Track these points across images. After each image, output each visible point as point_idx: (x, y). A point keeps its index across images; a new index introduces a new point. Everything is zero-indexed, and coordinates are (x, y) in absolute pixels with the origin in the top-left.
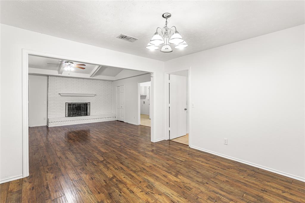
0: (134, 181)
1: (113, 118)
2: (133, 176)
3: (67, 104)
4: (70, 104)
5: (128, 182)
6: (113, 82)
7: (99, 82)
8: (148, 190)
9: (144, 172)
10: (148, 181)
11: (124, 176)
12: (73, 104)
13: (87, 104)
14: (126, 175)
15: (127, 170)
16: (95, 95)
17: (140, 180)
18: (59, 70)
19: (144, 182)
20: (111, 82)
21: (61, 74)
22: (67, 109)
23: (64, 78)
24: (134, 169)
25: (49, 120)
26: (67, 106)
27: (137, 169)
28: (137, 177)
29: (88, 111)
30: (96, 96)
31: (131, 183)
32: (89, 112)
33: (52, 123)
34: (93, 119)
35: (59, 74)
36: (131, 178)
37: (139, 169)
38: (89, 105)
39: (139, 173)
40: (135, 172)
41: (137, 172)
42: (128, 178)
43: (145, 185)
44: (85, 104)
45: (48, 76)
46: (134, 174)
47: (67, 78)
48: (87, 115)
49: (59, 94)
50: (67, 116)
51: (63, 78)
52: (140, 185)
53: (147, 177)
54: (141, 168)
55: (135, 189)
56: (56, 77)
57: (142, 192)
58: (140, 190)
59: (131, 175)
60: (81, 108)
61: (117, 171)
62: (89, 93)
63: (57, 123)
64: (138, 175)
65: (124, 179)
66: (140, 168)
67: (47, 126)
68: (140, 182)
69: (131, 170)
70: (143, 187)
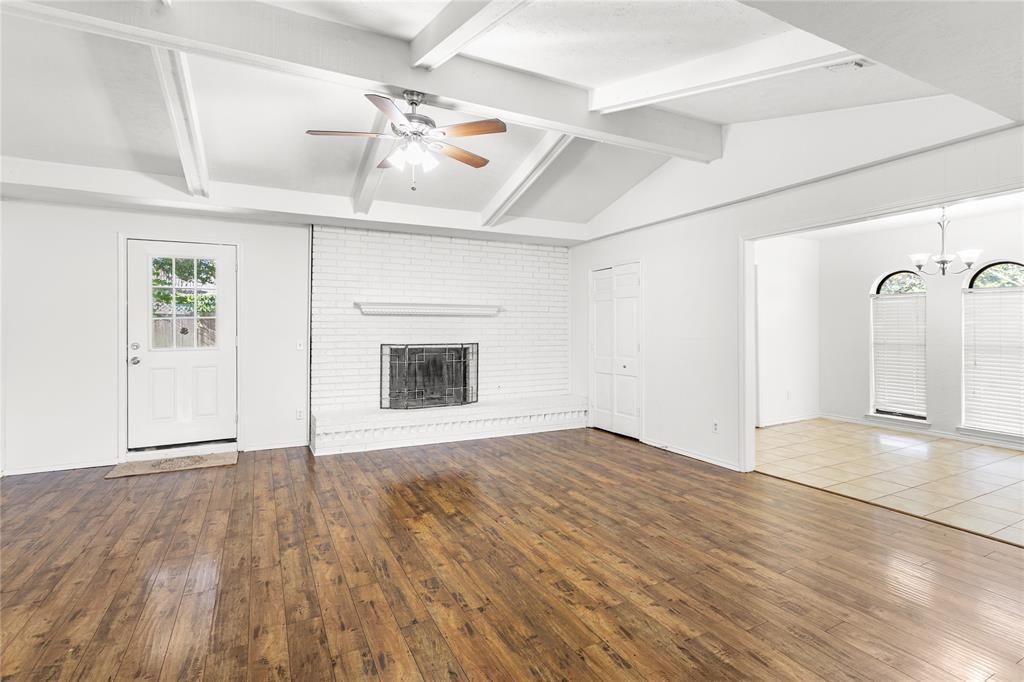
1: (575, 415)
3: (387, 351)
4: (396, 350)
6: (570, 251)
7: (514, 251)
12: (413, 352)
13: (466, 349)
16: (499, 311)
18: (355, 194)
20: (565, 250)
21: (366, 212)
22: (387, 371)
23: (375, 234)
25: (318, 424)
26: (387, 360)
29: (472, 382)
30: (501, 314)
32: (475, 388)
33: (326, 439)
34: (494, 420)
35: (355, 212)
38: (475, 356)
44: (456, 350)
45: (312, 225)
47: (387, 235)
48: (464, 399)
49: (357, 305)
50: (386, 403)
51: (370, 233)
56: (343, 231)
60: (441, 368)
62: (473, 302)
63: (348, 437)
67: (308, 447)
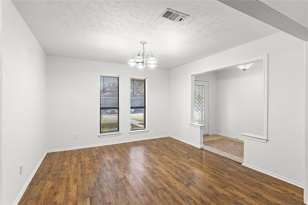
0: (165, 179)
2: (167, 184)
5: (172, 179)
8: (156, 171)
9: (154, 187)
10: (153, 177)
11: (176, 185)
14: (174, 186)
15: (175, 194)
17: (160, 180)
19: (156, 177)
24: (165, 193)
27: (162, 193)
28: (163, 182)
31: (169, 178)
36: (169, 182)
37: (159, 192)
39: (160, 186)
40: (165, 189)
41: (161, 188)
42: (172, 183)
43: (157, 174)
46: (166, 186)
52: (161, 175)
53: (153, 181)
54: (156, 194)
55: (165, 173)
57: (160, 171)
58: (161, 172)
59: (169, 186)
61: (186, 193)
64: (161, 184)
65: (176, 182)
66: (158, 194)
68: (160, 177)
69: (169, 192)
70: (158, 173)
